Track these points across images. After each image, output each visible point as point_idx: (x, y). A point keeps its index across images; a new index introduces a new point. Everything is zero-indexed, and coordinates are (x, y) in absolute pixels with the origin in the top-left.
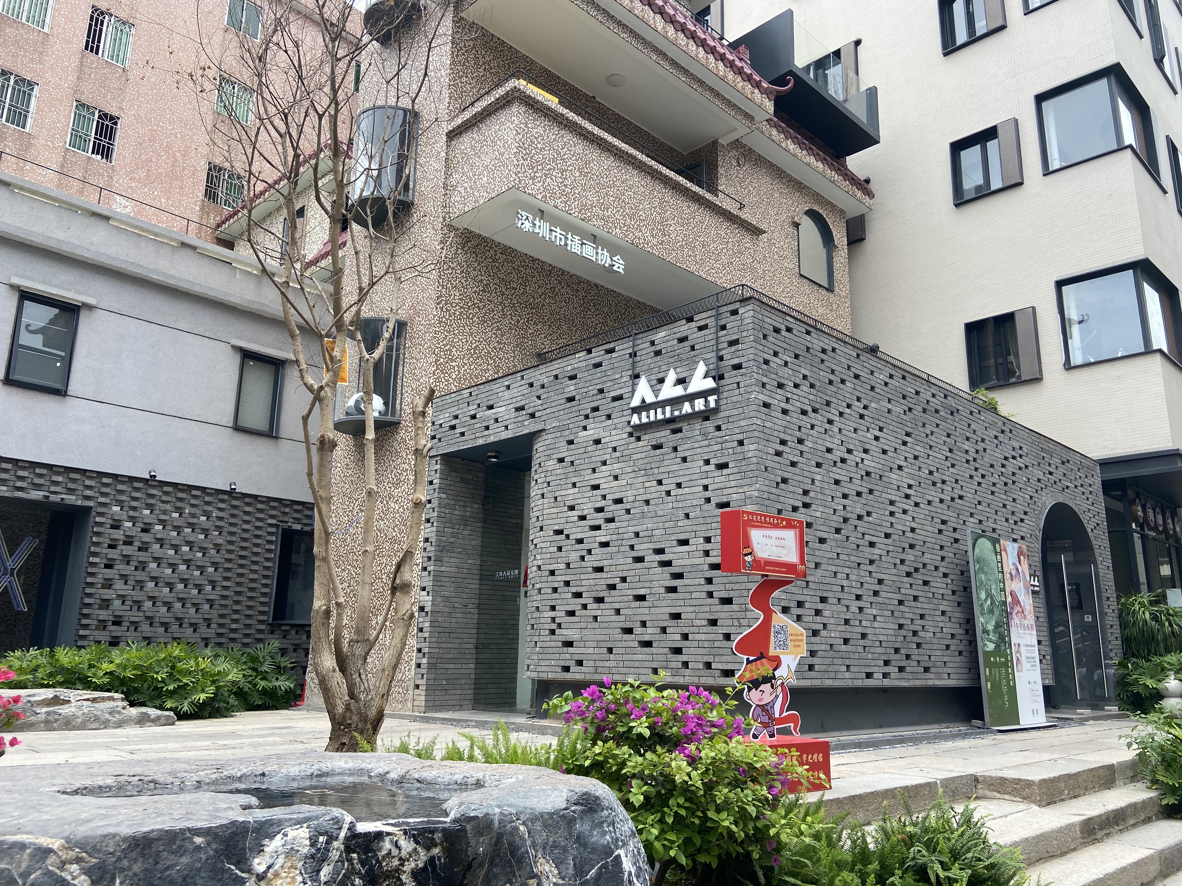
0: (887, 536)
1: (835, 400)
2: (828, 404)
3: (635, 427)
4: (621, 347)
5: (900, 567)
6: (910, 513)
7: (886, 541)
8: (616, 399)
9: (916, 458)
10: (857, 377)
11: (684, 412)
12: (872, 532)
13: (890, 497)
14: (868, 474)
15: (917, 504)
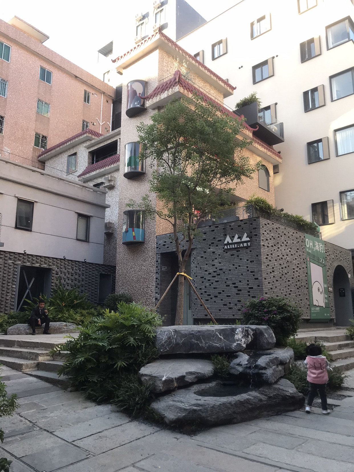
0: (293, 278)
1: (279, 242)
2: (278, 243)
3: (226, 249)
4: (220, 226)
5: (295, 287)
6: (298, 271)
7: (292, 280)
8: (219, 241)
9: (300, 255)
10: (285, 234)
11: (241, 246)
12: (289, 277)
13: (293, 267)
14: (288, 261)
15: (300, 269)
